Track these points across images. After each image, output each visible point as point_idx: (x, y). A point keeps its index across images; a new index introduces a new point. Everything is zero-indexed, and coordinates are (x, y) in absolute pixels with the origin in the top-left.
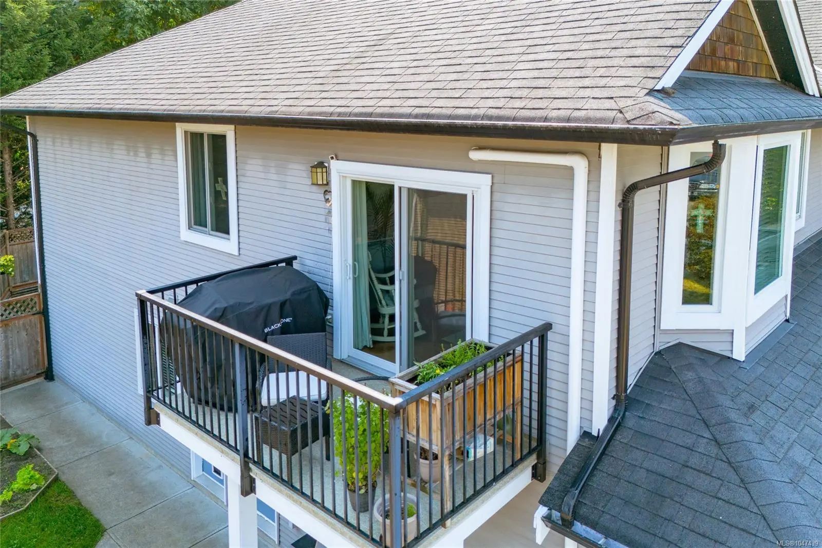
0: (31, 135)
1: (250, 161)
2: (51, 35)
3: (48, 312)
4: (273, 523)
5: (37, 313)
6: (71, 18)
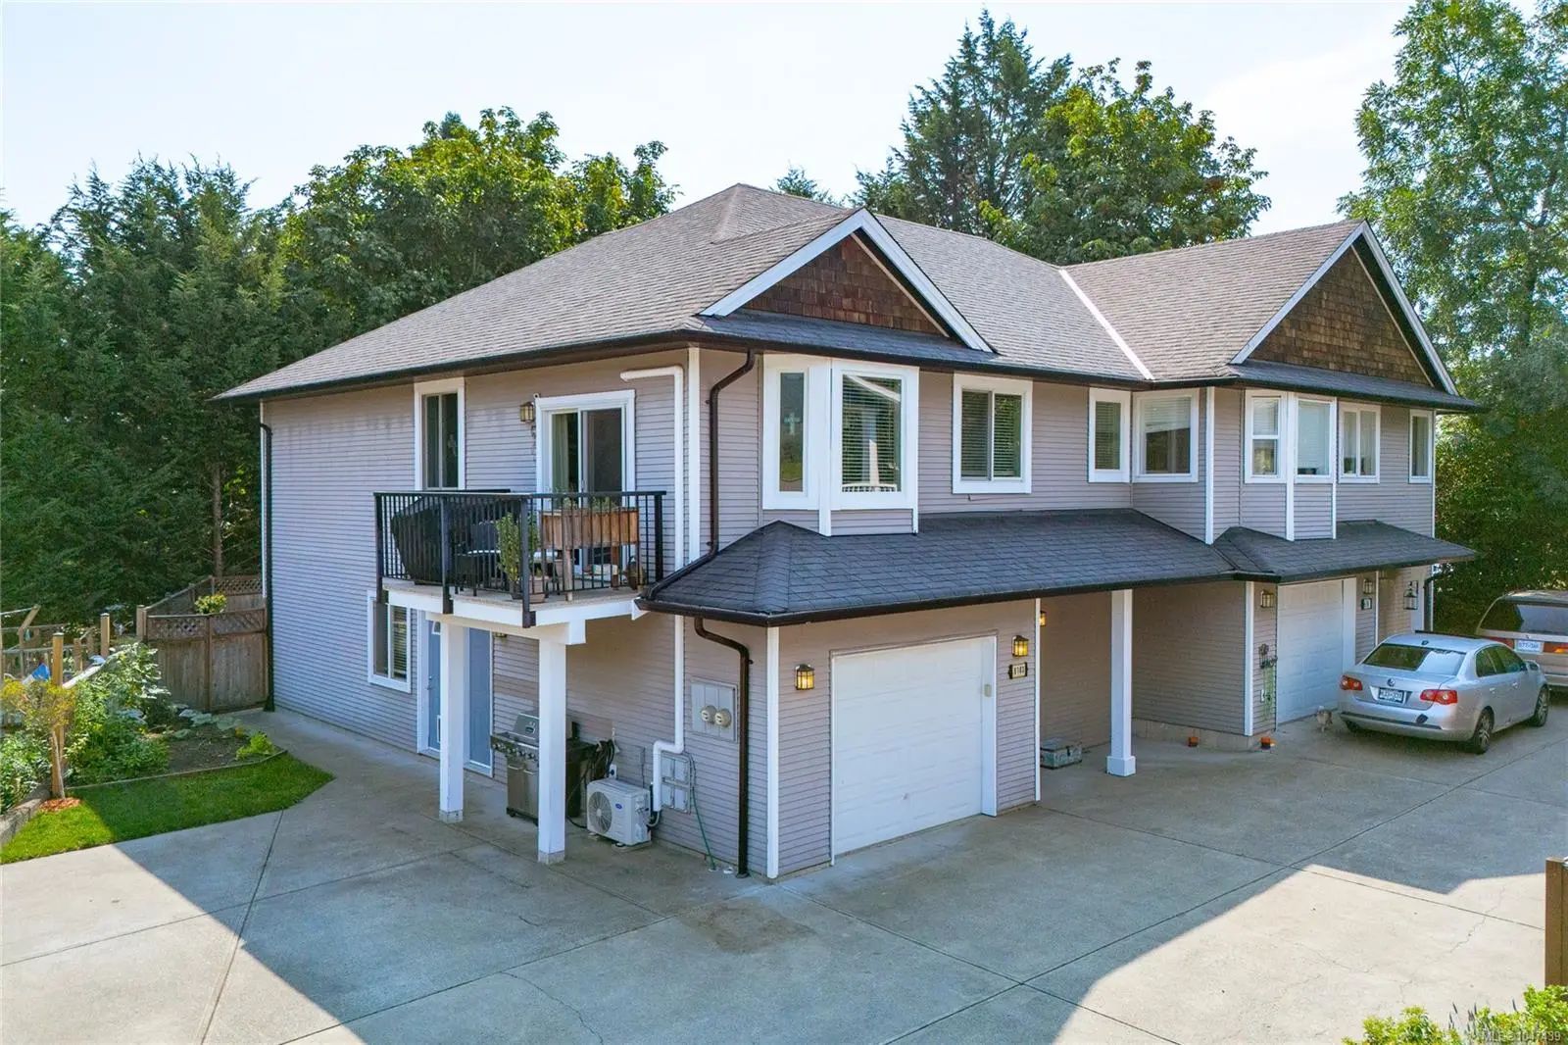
0: (265, 427)
1: (477, 413)
2: (279, 330)
3: (272, 631)
4: (487, 766)
5: (260, 632)
6: (304, 308)
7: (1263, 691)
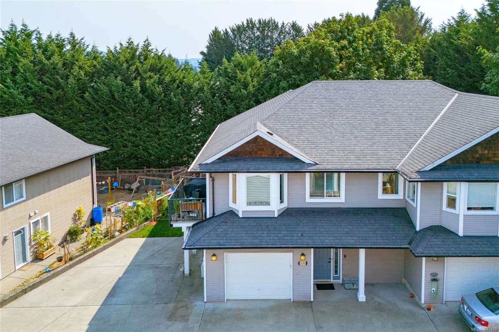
7: (433, 289)
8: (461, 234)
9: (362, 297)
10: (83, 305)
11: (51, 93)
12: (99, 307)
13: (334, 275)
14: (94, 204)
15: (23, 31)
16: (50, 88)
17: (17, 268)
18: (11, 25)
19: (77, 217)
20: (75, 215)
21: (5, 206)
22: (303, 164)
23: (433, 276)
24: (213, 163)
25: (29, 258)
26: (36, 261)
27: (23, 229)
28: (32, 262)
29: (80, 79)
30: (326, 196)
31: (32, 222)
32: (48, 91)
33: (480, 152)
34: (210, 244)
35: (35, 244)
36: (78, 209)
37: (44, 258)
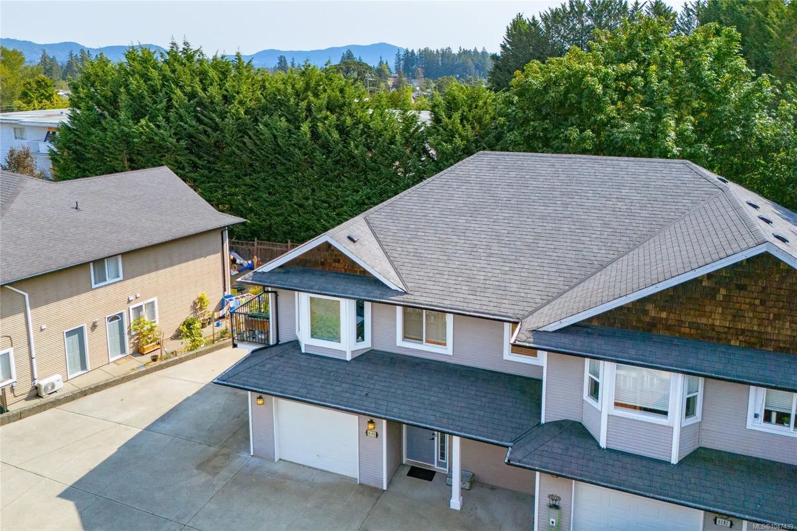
7: (552, 520)
8: (603, 444)
9: (456, 503)
10: (127, 424)
11: (208, 136)
12: (141, 430)
13: (440, 460)
14: (225, 290)
15: (185, 51)
16: (206, 128)
17: (111, 360)
18: (172, 44)
19: (198, 305)
20: (195, 303)
21: (94, 286)
22: (387, 290)
23: (553, 500)
24: (272, 272)
25: (129, 350)
26: (137, 355)
27: (121, 314)
28: (131, 355)
29: (240, 118)
30: (427, 341)
31: (132, 307)
32: (205, 132)
33: (653, 314)
34: (246, 383)
35: (136, 335)
36: (200, 295)
37: (145, 353)
